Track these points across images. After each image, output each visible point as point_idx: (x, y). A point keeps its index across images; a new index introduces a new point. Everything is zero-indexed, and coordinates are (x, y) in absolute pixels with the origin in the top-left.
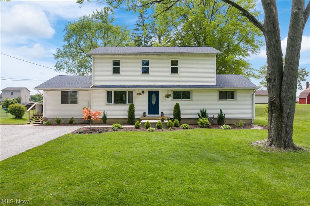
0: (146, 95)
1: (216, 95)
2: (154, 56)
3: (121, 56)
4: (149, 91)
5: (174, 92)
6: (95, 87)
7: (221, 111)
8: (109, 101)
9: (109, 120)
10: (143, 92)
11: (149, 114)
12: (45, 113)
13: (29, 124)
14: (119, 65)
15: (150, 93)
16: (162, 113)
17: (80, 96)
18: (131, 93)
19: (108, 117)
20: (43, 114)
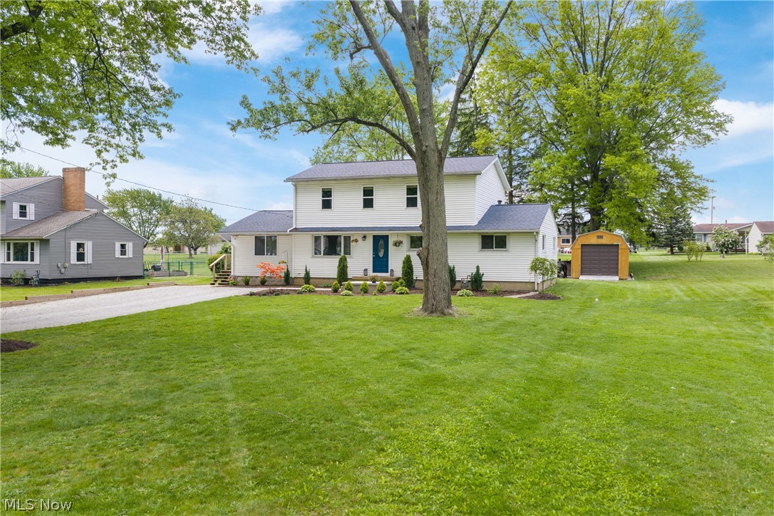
0: (370, 241)
1: (477, 242)
2: (381, 180)
3: (334, 182)
4: (374, 236)
5: (412, 237)
6: (296, 230)
7: (478, 267)
8: (317, 252)
9: (314, 280)
10: (365, 237)
11: (373, 272)
12: (234, 269)
13: (214, 284)
14: (330, 196)
15: (376, 239)
16: (392, 270)
17: (281, 243)
18: (347, 239)
19: (312, 275)
20: (232, 270)
